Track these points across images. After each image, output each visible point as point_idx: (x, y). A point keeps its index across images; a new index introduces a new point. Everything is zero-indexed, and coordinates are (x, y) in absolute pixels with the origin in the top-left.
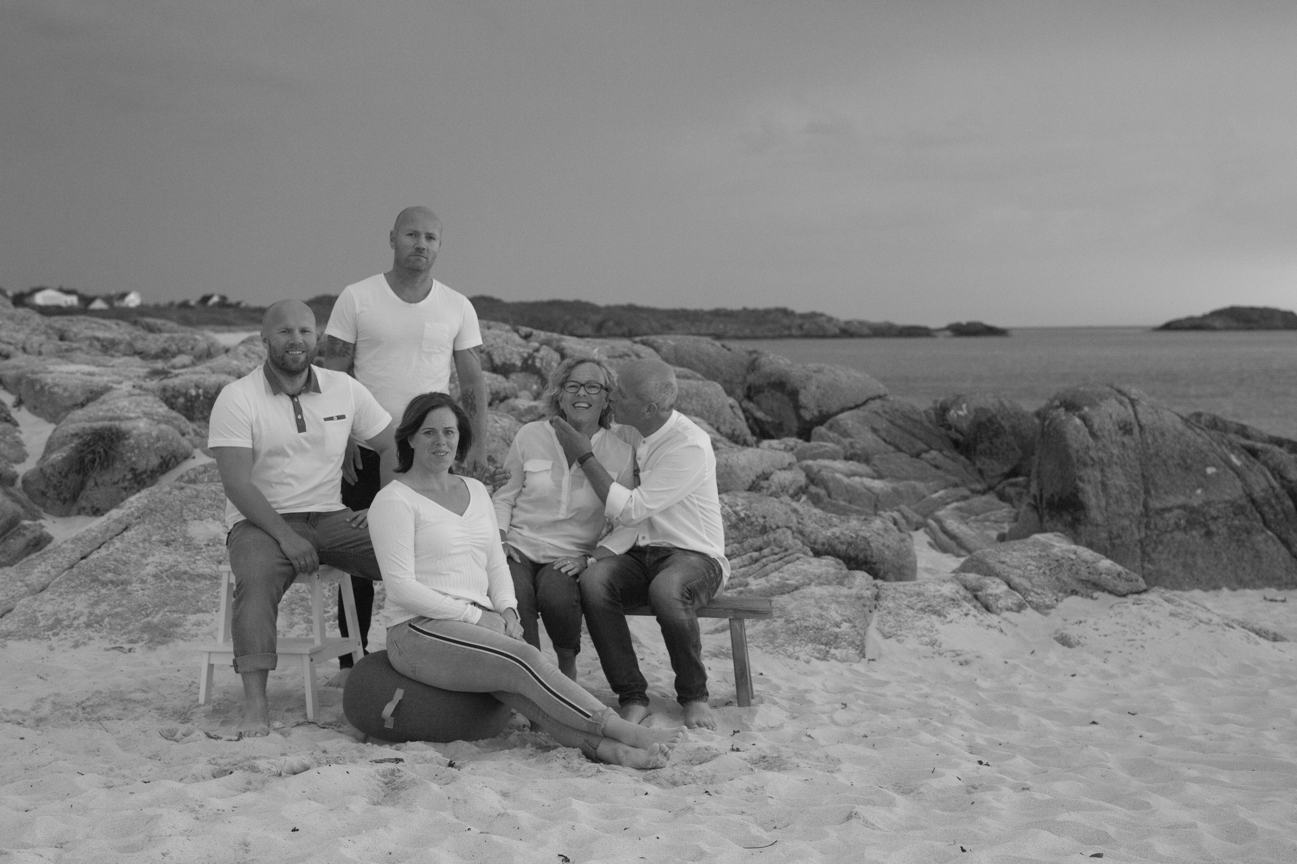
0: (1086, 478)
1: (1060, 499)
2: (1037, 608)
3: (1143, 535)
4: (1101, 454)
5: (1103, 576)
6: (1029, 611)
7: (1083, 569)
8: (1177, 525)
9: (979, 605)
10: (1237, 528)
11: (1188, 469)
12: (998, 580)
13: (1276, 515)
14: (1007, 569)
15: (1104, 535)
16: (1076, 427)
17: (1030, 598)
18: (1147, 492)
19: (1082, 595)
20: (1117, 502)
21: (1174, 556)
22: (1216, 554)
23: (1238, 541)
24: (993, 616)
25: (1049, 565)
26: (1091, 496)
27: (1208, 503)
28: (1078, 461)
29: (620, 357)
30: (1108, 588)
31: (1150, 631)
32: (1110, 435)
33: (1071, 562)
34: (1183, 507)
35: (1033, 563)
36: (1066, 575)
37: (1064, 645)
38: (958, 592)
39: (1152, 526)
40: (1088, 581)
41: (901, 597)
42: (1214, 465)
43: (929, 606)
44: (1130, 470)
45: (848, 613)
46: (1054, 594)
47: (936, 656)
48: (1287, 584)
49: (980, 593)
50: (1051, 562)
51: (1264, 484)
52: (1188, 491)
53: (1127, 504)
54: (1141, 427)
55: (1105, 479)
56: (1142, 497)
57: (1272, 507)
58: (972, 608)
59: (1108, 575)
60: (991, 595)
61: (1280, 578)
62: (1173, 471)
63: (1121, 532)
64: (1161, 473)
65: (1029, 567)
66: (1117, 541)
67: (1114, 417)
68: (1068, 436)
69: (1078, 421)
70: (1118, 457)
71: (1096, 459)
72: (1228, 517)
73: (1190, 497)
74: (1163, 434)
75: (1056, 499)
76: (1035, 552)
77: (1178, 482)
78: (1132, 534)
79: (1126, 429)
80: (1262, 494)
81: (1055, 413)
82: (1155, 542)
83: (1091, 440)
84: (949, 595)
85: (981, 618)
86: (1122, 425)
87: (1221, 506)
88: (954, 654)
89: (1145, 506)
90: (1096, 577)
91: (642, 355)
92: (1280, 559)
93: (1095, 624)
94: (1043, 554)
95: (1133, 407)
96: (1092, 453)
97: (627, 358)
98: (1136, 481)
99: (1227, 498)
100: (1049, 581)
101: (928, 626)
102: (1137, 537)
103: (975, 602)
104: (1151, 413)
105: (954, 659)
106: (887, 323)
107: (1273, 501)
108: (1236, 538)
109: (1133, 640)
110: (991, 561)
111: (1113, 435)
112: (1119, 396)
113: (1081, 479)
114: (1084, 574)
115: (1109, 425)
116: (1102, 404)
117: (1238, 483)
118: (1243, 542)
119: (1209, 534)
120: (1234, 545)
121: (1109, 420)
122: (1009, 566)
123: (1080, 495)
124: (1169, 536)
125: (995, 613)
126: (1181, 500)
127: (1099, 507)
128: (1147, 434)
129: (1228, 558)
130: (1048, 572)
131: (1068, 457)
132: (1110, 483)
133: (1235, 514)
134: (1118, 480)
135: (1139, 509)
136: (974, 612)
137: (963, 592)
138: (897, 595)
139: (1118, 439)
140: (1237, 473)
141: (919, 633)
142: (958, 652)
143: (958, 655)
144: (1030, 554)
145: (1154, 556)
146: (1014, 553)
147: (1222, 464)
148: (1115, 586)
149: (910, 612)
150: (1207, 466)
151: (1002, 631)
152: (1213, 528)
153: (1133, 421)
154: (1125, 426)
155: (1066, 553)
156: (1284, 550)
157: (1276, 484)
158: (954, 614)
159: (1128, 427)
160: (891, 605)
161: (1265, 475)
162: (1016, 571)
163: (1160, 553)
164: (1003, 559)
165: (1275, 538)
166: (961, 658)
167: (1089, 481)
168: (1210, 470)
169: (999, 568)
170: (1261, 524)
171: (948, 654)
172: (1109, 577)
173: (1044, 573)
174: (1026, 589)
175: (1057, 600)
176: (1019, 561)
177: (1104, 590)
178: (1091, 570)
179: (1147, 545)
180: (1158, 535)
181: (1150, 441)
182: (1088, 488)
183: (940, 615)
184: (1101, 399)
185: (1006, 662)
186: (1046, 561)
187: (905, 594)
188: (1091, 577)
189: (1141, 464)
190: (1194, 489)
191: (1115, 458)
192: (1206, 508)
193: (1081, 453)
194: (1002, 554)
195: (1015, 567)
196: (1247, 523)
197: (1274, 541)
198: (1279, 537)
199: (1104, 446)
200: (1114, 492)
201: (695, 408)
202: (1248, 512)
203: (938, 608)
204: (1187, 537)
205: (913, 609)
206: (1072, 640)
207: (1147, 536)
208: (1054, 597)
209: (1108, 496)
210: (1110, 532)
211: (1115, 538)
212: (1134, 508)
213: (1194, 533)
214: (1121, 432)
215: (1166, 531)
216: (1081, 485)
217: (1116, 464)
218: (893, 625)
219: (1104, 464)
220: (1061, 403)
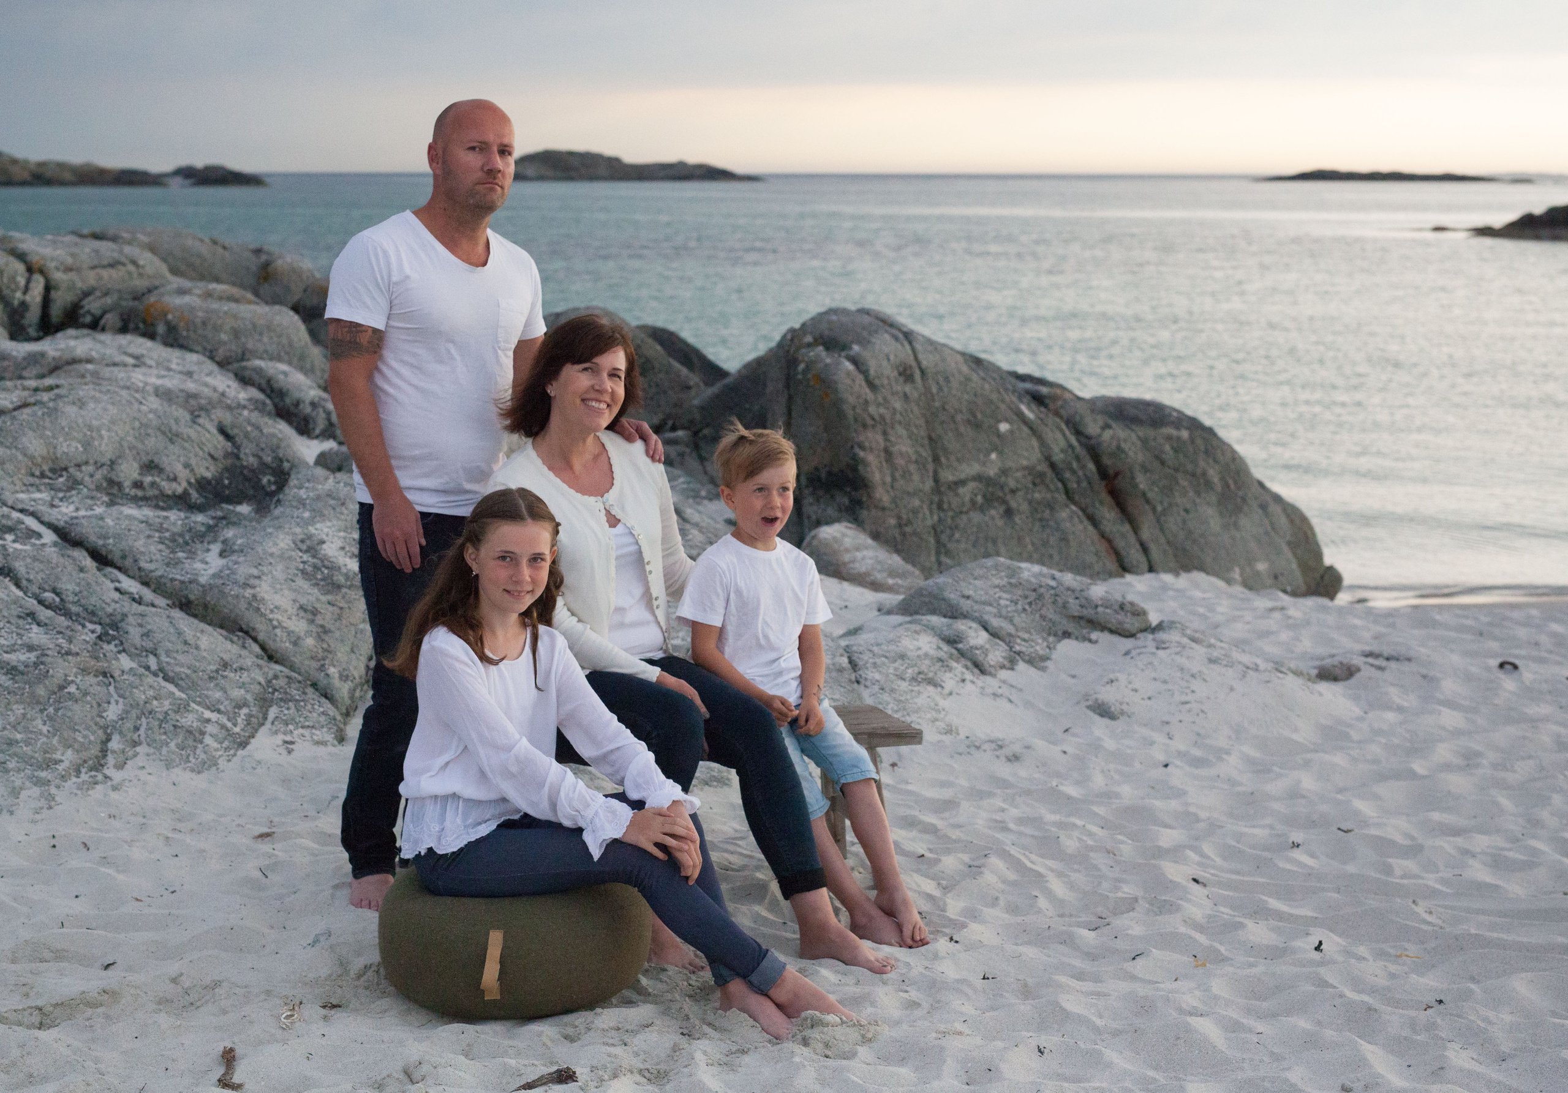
0: (867, 444)
1: (830, 473)
2: (1031, 662)
3: (936, 518)
4: (882, 410)
5: (1100, 609)
6: (1021, 666)
7: (1071, 600)
8: (973, 502)
9: (969, 664)
10: (1039, 503)
11: (977, 426)
12: (974, 625)
13: (1078, 483)
14: (976, 607)
15: (893, 521)
16: (848, 374)
17: (1018, 648)
18: (936, 459)
19: (1077, 638)
20: (903, 476)
21: (974, 546)
22: (1019, 539)
23: (1041, 520)
24: (988, 679)
25: (1026, 597)
26: (875, 471)
27: (1004, 472)
28: (856, 420)
29: (112, 266)
30: (1110, 626)
31: (1196, 685)
32: (890, 384)
33: (1052, 592)
34: (978, 478)
35: (1005, 595)
36: (1052, 611)
37: (1102, 716)
38: (939, 648)
39: (945, 506)
40: (1081, 618)
41: (884, 664)
42: (1007, 420)
43: (920, 673)
44: (915, 431)
45: (837, 696)
46: (1044, 639)
47: (973, 750)
48: (1098, 573)
49: (960, 646)
50: (1027, 593)
51: (1063, 443)
52: (981, 456)
53: (916, 477)
54: (923, 372)
55: (888, 444)
56: (931, 467)
57: (1074, 472)
58: (964, 670)
59: (1107, 607)
60: (977, 649)
61: (1091, 566)
62: (962, 429)
63: (911, 515)
64: (950, 434)
65: (1003, 602)
66: (908, 529)
67: (892, 357)
68: (841, 386)
69: (849, 366)
70: (901, 414)
71: (877, 417)
72: (1027, 488)
73: (984, 464)
74: (947, 380)
75: (823, 475)
76: (1001, 578)
77: (970, 445)
78: (924, 519)
79: (905, 374)
80: (1062, 456)
81: (812, 354)
82: (951, 528)
83: (868, 390)
84: (932, 652)
85: (980, 683)
86: (901, 369)
87: (1019, 474)
88: (993, 746)
89: (936, 480)
90: (1092, 612)
91: (141, 263)
92: (1089, 541)
93: (1130, 683)
94: (1013, 581)
95: (910, 343)
96: (872, 409)
97: (120, 267)
98: (922, 446)
99: (1025, 463)
100: (1033, 620)
101: (932, 704)
102: (929, 522)
103: (963, 661)
104: (931, 352)
105: (997, 753)
106: (88, 165)
107: (1075, 465)
108: (1039, 516)
109: (1187, 703)
110: (952, 596)
111: (893, 383)
112: (888, 328)
113: (862, 447)
114: (1074, 607)
115: (889, 372)
116: (874, 340)
117: (1035, 442)
118: (1048, 520)
119: (1009, 513)
120: (1037, 524)
121: (885, 363)
122: (976, 602)
123: (860, 468)
124: (964, 517)
125: (990, 674)
126: (975, 468)
127: (884, 483)
128: (930, 381)
129: (1033, 544)
130: (1027, 607)
131: (841, 415)
132: (895, 449)
133: (1034, 484)
134: (904, 446)
135: (929, 484)
136: (968, 676)
137: (945, 647)
138: (878, 661)
139: (899, 388)
140: (1031, 429)
141: (929, 716)
142: (1000, 743)
143: (1001, 747)
144: (997, 582)
145: (951, 546)
146: (977, 582)
147: (1015, 418)
148: (1120, 623)
149: (904, 685)
150: (999, 421)
151: (1010, 701)
152: (1013, 504)
153: (914, 364)
154: (905, 370)
155: (1043, 579)
156: (1090, 528)
157: (1075, 443)
158: (949, 681)
159: (908, 372)
160: (877, 676)
161: (1061, 431)
162: (988, 608)
163: (958, 541)
164: (967, 592)
165: (1080, 513)
166: (1007, 751)
167: (871, 449)
168: (1004, 427)
169: (966, 605)
170: (1064, 497)
171: (986, 746)
172: (1108, 611)
173: (1024, 610)
174: (1010, 635)
175: (1050, 648)
176: (987, 594)
177: (1103, 628)
178: (1083, 601)
179: (942, 532)
180: (953, 518)
181: (934, 390)
182: (871, 458)
183: (936, 685)
184: (870, 334)
185: (1065, 752)
186: (1020, 592)
187: (886, 657)
188: (1085, 612)
189: (927, 422)
190: (988, 454)
191: (898, 417)
192: (1003, 479)
193: (858, 411)
194: (963, 584)
195: (984, 603)
196: (1049, 496)
197: (1078, 517)
198: (1084, 510)
199: (885, 399)
200: (900, 462)
201: (269, 348)
202: (1048, 481)
203: (931, 675)
204: (987, 518)
205: (903, 679)
206: (1113, 709)
207: (940, 520)
208: (1045, 644)
209: (893, 468)
210: (899, 518)
211: (906, 525)
212: (923, 483)
213: (993, 512)
214: (901, 379)
215: (961, 512)
216: (862, 454)
217: (900, 423)
218: (895, 708)
219: (886, 424)
220: (816, 340)
